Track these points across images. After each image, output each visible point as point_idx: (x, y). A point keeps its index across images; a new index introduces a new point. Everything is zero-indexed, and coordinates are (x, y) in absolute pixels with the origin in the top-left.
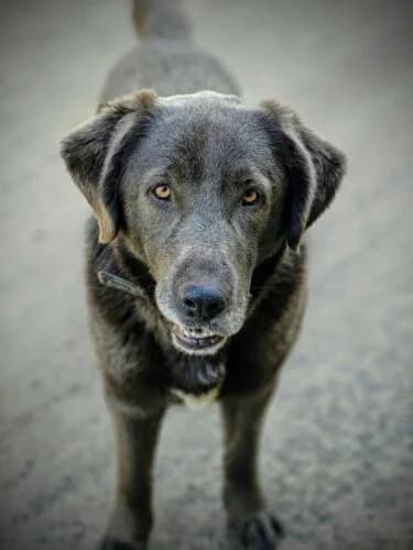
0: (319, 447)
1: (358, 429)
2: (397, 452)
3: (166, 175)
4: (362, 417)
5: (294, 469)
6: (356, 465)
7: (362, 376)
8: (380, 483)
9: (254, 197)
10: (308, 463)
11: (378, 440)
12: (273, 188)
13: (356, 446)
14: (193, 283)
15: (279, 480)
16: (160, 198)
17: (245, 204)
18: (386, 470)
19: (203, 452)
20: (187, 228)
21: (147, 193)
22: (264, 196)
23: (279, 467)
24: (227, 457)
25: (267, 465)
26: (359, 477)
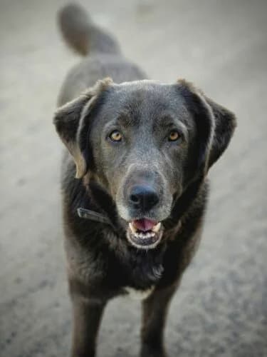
0: (204, 322)
1: (229, 310)
2: (255, 326)
3: (117, 124)
4: (232, 302)
5: (187, 337)
6: (228, 334)
7: (232, 275)
8: (243, 346)
9: (176, 137)
10: (196, 333)
11: (242, 318)
12: (189, 131)
13: (228, 322)
14: (136, 185)
15: (177, 345)
16: (115, 141)
17: (170, 140)
18: (248, 337)
19: (128, 326)
20: (132, 155)
21: (106, 138)
22: (183, 135)
23: (177, 336)
24: (143, 330)
25: (170, 334)
26: (230, 342)
